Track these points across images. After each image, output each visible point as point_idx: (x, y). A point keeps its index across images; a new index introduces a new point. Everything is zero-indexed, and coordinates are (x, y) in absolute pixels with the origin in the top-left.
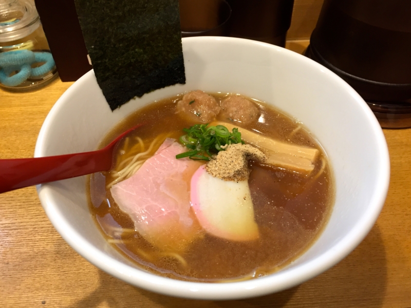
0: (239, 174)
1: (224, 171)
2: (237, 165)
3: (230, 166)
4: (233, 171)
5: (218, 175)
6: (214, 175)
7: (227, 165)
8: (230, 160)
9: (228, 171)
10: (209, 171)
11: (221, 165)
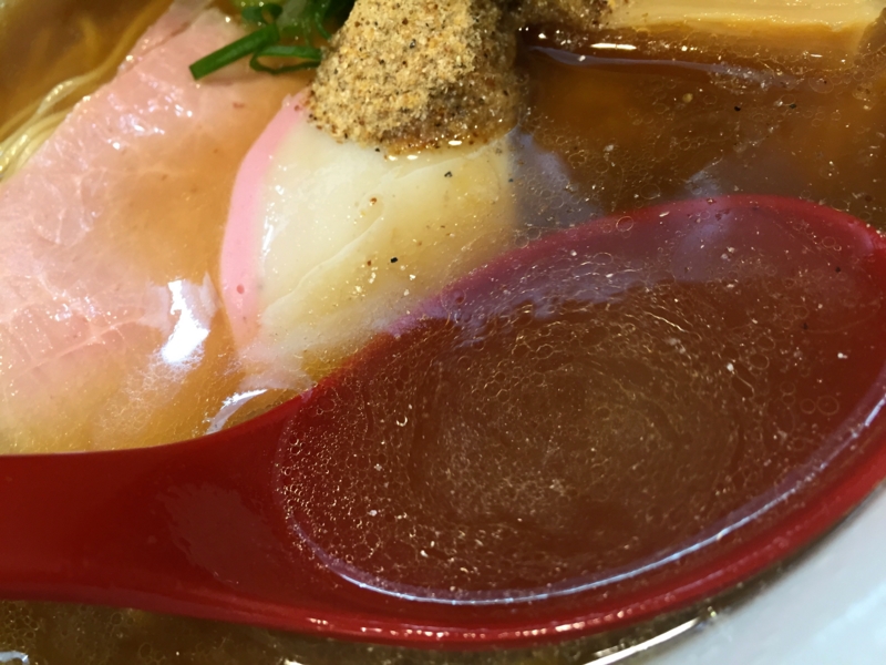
0: (458, 107)
1: (378, 102)
2: (441, 62)
3: (405, 73)
4: (424, 97)
5: (357, 130)
6: (340, 132)
7: (390, 68)
8: (399, 40)
9: (398, 103)
10: (318, 113)
11: (360, 77)
